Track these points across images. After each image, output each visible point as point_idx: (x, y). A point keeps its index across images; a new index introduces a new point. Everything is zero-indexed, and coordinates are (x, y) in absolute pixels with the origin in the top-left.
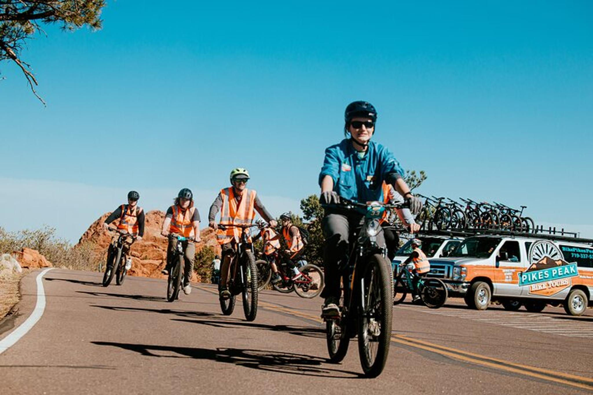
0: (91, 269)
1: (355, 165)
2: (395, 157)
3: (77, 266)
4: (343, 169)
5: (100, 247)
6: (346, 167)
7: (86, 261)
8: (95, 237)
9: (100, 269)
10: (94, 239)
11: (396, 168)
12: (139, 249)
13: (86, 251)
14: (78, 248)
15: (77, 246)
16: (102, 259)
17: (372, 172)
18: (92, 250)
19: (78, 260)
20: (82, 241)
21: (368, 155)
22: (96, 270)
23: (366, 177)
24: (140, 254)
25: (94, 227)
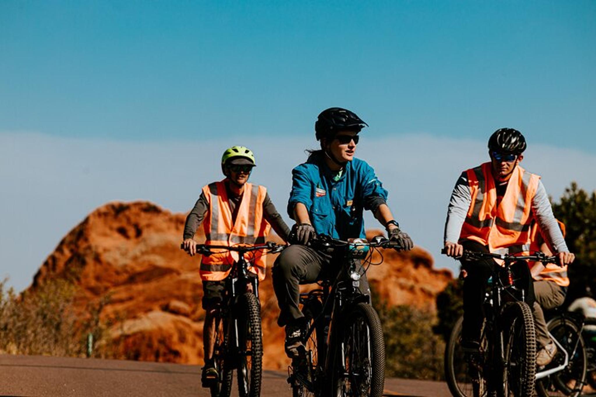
0: (67, 351)
1: (331, 188)
2: (376, 176)
3: (30, 344)
4: (317, 195)
5: (88, 294)
6: (320, 191)
7: (53, 331)
8: (73, 269)
9: (90, 350)
10: (74, 274)
11: (378, 190)
12: (189, 293)
13: (52, 304)
14: (30, 298)
15: (28, 293)
16: (93, 323)
17: (351, 196)
18: (68, 301)
19: (32, 329)
20: (41, 281)
21: (345, 175)
22: (79, 352)
23: (346, 202)
24: (190, 305)
25: (71, 243)
